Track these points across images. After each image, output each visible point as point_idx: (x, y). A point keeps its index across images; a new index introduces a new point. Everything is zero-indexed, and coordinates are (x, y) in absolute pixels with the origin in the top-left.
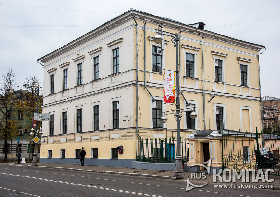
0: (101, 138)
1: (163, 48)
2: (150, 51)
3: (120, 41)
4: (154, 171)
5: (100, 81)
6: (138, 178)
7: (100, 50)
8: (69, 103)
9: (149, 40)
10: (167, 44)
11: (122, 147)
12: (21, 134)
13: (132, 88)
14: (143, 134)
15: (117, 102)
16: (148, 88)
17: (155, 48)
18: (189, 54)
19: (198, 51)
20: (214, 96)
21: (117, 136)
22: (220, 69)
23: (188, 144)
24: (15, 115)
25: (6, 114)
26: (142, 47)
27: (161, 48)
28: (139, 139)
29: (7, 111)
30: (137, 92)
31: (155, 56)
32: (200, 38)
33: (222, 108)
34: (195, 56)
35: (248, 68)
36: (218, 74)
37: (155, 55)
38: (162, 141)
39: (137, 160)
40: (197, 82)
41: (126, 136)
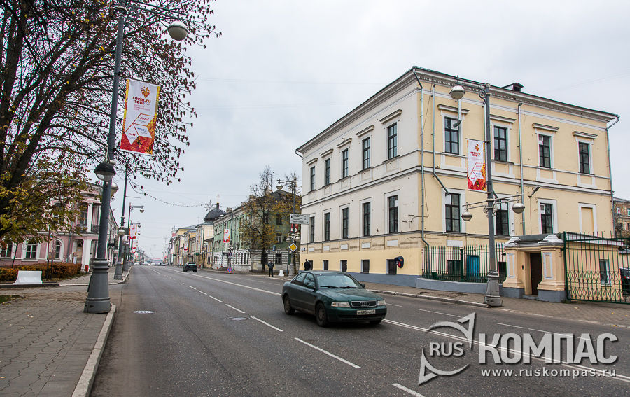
0: (374, 246)
1: (460, 119)
2: (441, 125)
3: (398, 113)
4: (450, 292)
5: (371, 170)
6: (427, 303)
7: (371, 128)
8: (333, 201)
9: (440, 109)
10: (466, 114)
11: (402, 258)
12: (280, 241)
13: (416, 177)
14: (432, 240)
15: (394, 196)
16: (438, 177)
17: (449, 120)
18: (499, 128)
19: (512, 123)
20: (538, 188)
21: (395, 243)
22: (546, 149)
23: (505, 254)
24: (273, 219)
25: (263, 219)
26: (429, 120)
27: (457, 120)
28: (426, 247)
29: (265, 215)
30: (423, 181)
31: (449, 132)
32: (515, 105)
33: (551, 205)
34: (509, 131)
35: (591, 147)
36: (544, 157)
37: (448, 129)
38: (462, 250)
39: (423, 276)
40: (511, 168)
41: (407, 243)
